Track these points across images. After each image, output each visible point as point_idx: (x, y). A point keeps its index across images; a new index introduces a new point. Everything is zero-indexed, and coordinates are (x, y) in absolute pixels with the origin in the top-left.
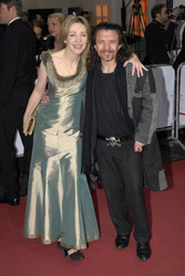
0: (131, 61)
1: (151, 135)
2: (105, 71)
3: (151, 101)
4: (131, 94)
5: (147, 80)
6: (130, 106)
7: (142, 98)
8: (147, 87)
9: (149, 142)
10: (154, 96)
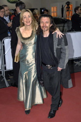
0: (56, 31)
1: (65, 64)
2: (45, 36)
3: (65, 49)
4: (55, 47)
5: (63, 40)
6: (55, 52)
7: (61, 48)
8: (63, 43)
9: (65, 68)
10: (66, 47)
